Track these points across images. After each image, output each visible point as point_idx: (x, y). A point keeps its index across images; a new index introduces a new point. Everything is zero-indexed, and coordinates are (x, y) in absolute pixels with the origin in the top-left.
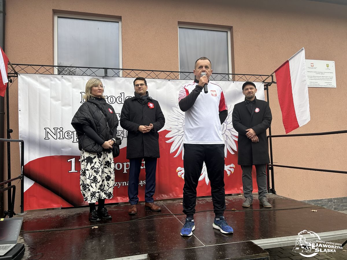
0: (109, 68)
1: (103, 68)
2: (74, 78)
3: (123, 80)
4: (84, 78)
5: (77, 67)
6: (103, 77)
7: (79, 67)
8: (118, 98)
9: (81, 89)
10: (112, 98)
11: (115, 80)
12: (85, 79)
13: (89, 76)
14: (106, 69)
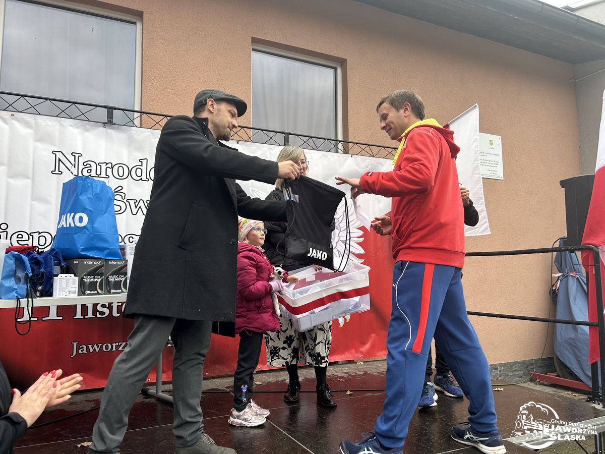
0: (117, 107)
1: (105, 107)
2: (39, 120)
3: (148, 133)
4: (62, 123)
5: (47, 99)
6: (105, 124)
7: (50, 100)
8: (134, 170)
9: (54, 145)
10: (121, 169)
11: (129, 132)
12: (65, 124)
13: (74, 119)
14: (110, 109)
